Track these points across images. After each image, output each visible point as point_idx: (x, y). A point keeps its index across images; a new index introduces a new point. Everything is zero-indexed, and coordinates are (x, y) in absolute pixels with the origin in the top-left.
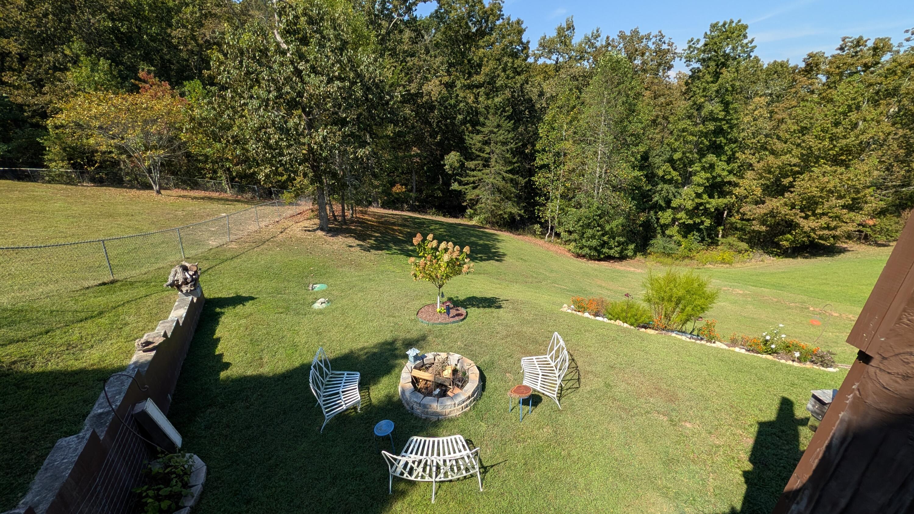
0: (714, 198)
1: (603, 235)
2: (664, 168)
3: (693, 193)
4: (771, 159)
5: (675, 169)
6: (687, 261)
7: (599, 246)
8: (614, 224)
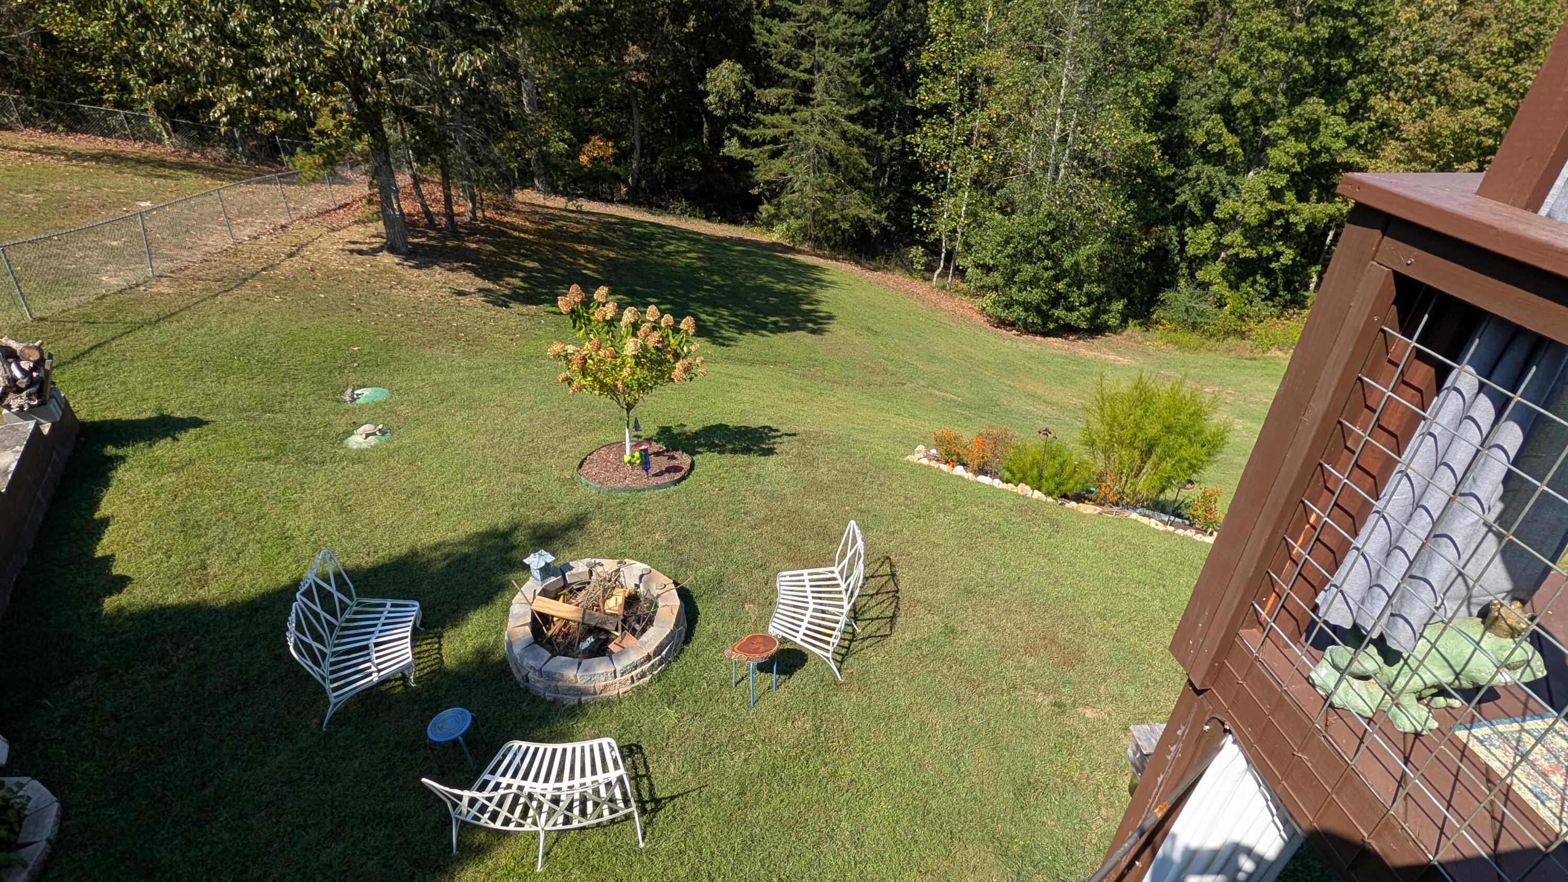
0: (1307, 200)
1: (1057, 278)
2: (1208, 125)
3: (1263, 187)
4: (1440, 116)
5: (1232, 131)
6: (1232, 341)
7: (1045, 303)
8: (1084, 251)
